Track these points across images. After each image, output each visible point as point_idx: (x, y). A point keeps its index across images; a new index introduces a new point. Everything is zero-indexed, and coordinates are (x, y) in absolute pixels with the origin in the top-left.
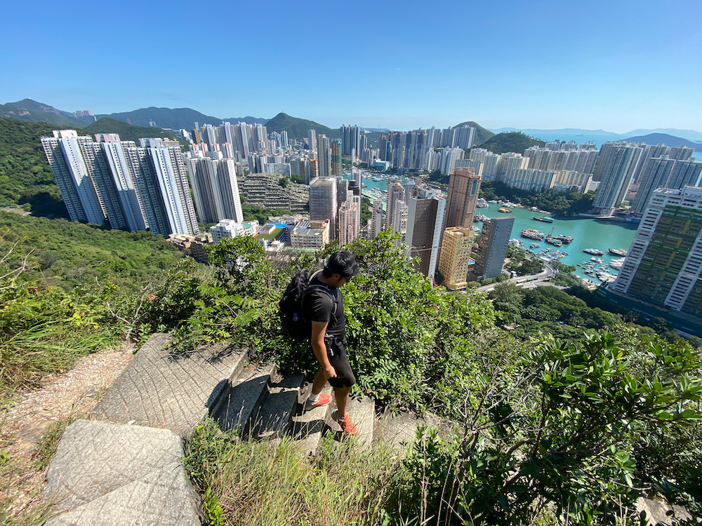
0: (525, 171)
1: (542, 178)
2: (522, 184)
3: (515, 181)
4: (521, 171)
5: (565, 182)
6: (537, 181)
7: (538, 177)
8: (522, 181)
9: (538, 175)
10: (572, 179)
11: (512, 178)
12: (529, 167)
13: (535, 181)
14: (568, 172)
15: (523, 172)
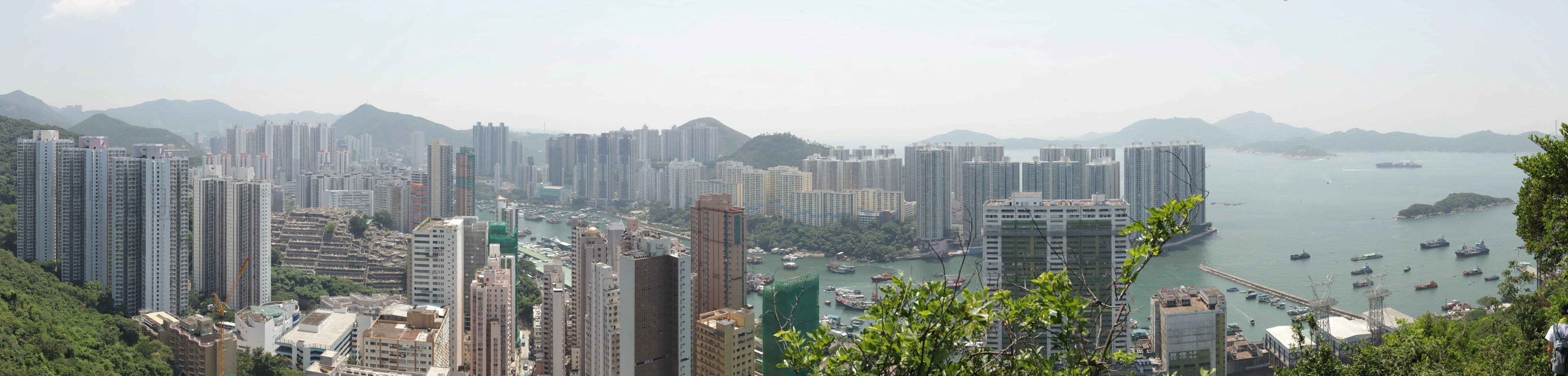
0: (810, 195)
1: (838, 204)
2: (811, 216)
3: (799, 213)
4: (804, 194)
5: (871, 208)
6: (831, 210)
7: (832, 204)
8: (810, 213)
9: (832, 200)
10: (879, 201)
11: (792, 207)
12: (813, 189)
13: (828, 211)
14: (871, 191)
15: (807, 198)
